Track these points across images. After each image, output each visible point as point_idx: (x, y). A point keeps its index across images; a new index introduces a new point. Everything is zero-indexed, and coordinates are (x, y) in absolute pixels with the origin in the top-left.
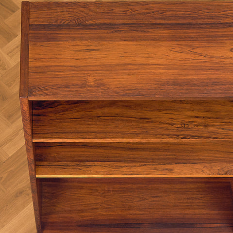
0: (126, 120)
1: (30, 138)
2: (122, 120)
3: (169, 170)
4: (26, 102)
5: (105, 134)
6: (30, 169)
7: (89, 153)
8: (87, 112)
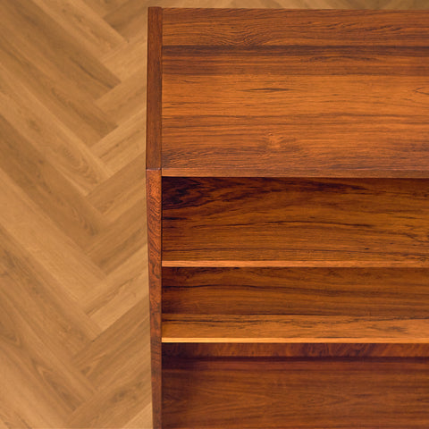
1: (157, 257)
2: (322, 228)
3: (399, 330)
4: (158, 179)
5: (292, 253)
6: (153, 324)
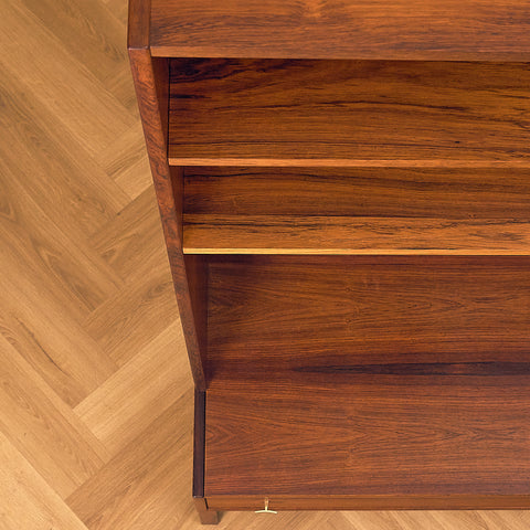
0: (407, 113)
1: (161, 154)
2: (396, 111)
3: (513, 237)
4: (146, 60)
5: (351, 147)
6: (168, 233)
7: (317, 195)
8: (308, 91)
